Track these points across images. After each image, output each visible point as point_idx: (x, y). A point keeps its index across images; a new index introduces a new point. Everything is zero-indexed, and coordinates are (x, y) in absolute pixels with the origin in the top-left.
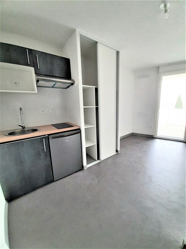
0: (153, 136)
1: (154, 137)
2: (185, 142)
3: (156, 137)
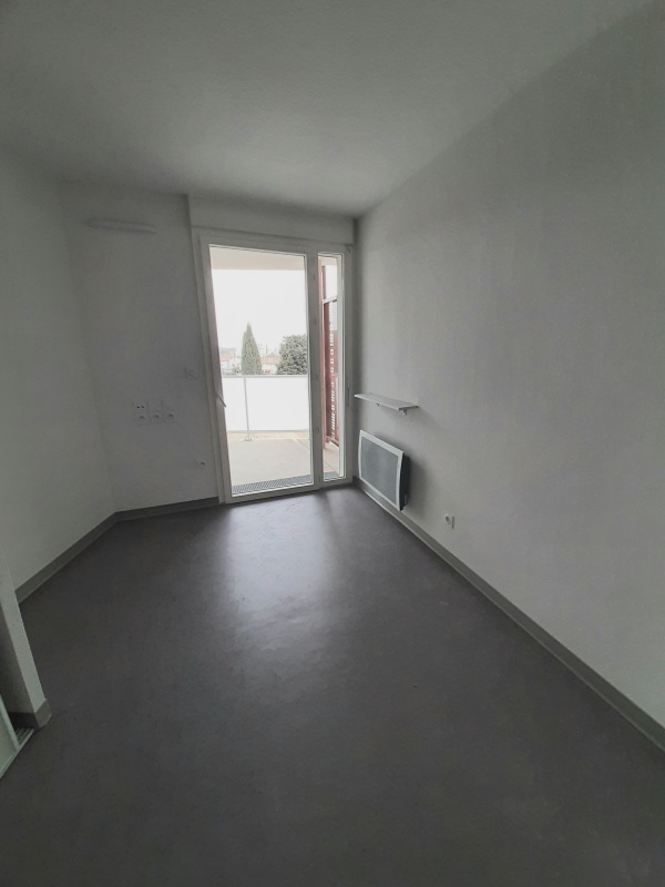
0: (217, 498)
1: (221, 501)
2: (319, 489)
3: (228, 501)
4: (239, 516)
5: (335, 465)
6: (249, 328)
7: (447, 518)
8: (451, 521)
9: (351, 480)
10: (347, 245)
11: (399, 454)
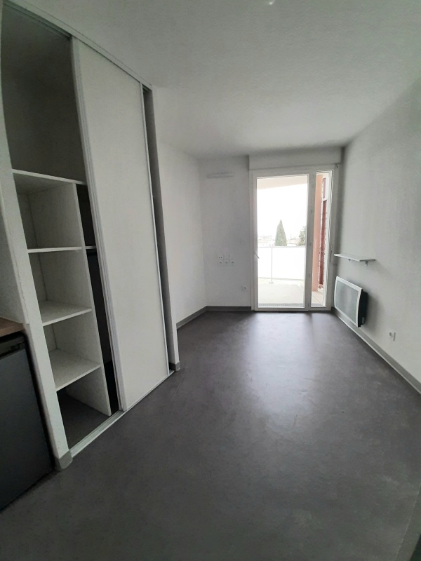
0: (251, 307)
1: (252, 309)
2: (308, 311)
3: (256, 310)
4: (261, 317)
5: (319, 299)
6: (281, 222)
7: (390, 334)
8: (393, 336)
9: (330, 309)
10: (336, 164)
11: (359, 290)
